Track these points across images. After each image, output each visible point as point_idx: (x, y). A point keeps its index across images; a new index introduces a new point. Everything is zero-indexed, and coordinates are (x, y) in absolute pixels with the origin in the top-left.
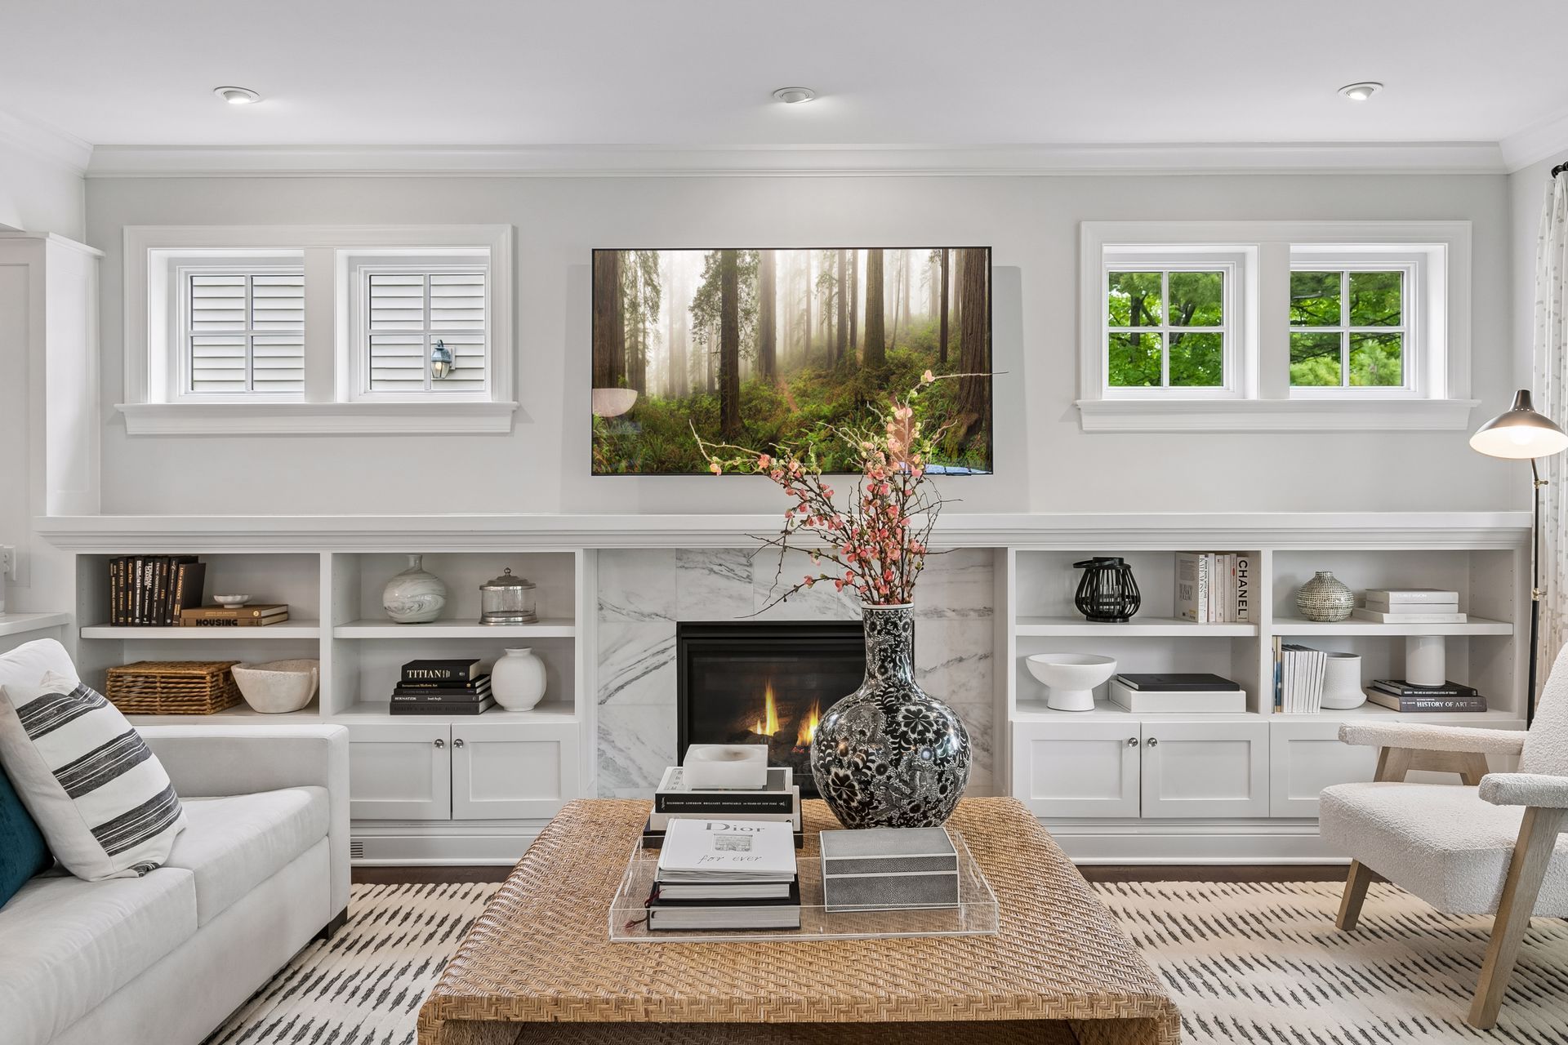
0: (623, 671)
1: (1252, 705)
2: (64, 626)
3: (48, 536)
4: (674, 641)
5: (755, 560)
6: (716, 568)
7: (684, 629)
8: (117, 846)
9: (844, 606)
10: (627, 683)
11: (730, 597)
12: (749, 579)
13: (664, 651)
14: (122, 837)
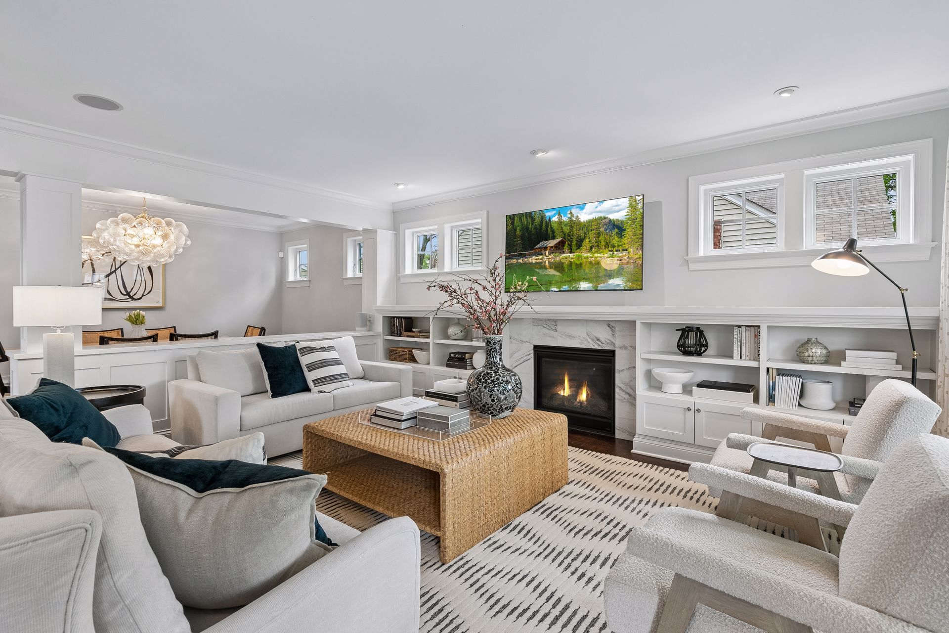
0: (517, 361)
1: (756, 400)
2: (380, 335)
3: (377, 311)
4: (532, 351)
5: (558, 323)
6: (545, 326)
7: (536, 348)
8: (316, 385)
9: (589, 342)
10: (518, 365)
11: (550, 337)
12: (556, 330)
13: (529, 355)
14: (318, 383)
